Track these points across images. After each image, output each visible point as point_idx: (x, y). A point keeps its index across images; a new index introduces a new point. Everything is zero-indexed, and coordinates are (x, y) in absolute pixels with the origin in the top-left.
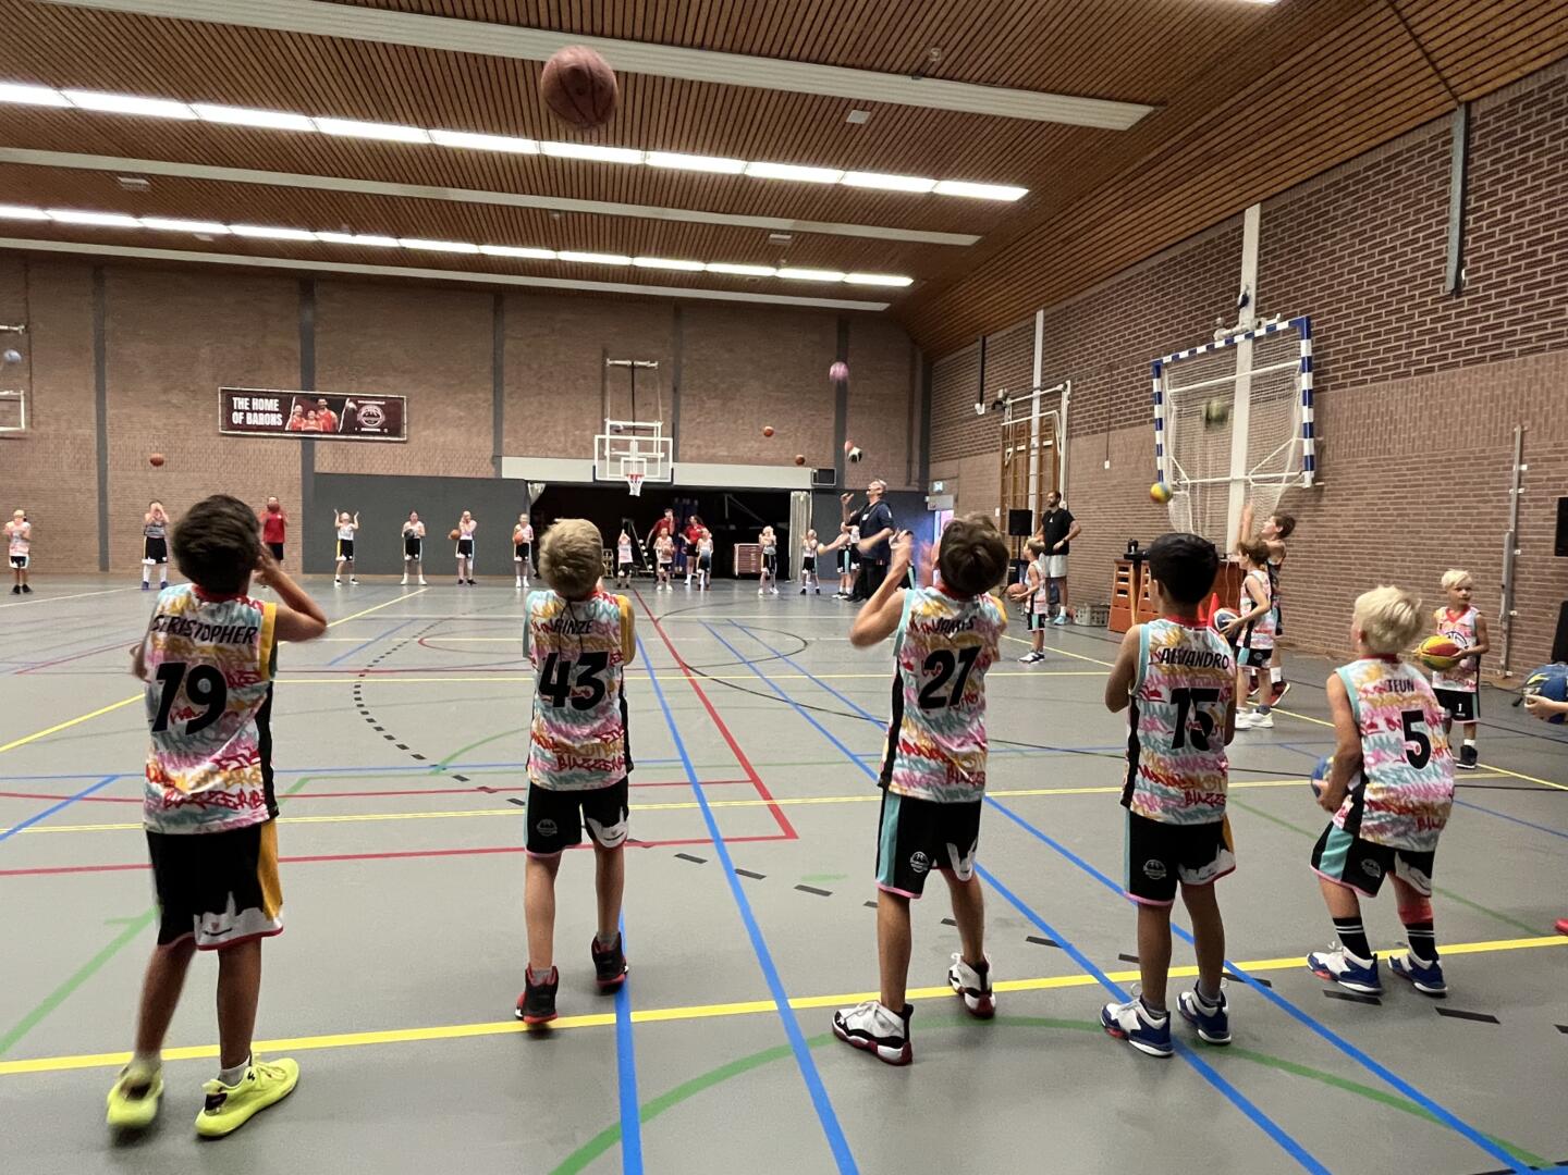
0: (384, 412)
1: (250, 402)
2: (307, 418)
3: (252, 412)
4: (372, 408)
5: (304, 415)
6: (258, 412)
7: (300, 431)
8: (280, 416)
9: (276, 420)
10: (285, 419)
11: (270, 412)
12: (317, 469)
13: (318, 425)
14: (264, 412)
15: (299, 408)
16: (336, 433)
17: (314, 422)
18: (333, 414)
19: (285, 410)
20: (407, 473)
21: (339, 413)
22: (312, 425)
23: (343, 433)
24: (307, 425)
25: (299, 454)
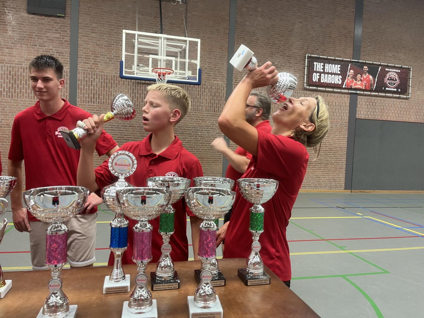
0: (399, 78)
1: (324, 66)
2: (356, 80)
3: (324, 73)
4: (393, 74)
5: (354, 77)
6: (328, 73)
7: (351, 89)
8: (340, 77)
9: (337, 80)
10: (343, 80)
11: (335, 74)
12: (358, 116)
13: (361, 85)
14: (332, 74)
15: (352, 71)
16: (371, 91)
17: (359, 83)
18: (371, 77)
19: (343, 73)
20: (407, 120)
21: (374, 77)
22: (358, 85)
23: (375, 91)
24: (356, 84)
25: (348, 104)
